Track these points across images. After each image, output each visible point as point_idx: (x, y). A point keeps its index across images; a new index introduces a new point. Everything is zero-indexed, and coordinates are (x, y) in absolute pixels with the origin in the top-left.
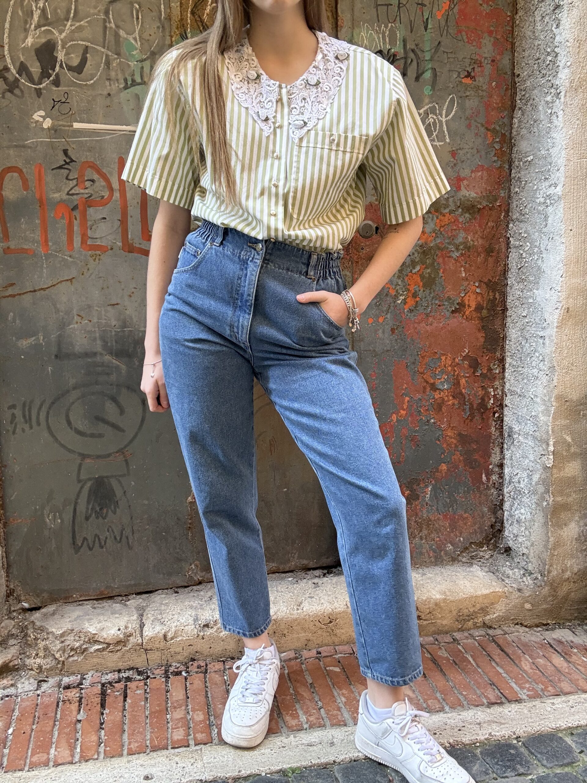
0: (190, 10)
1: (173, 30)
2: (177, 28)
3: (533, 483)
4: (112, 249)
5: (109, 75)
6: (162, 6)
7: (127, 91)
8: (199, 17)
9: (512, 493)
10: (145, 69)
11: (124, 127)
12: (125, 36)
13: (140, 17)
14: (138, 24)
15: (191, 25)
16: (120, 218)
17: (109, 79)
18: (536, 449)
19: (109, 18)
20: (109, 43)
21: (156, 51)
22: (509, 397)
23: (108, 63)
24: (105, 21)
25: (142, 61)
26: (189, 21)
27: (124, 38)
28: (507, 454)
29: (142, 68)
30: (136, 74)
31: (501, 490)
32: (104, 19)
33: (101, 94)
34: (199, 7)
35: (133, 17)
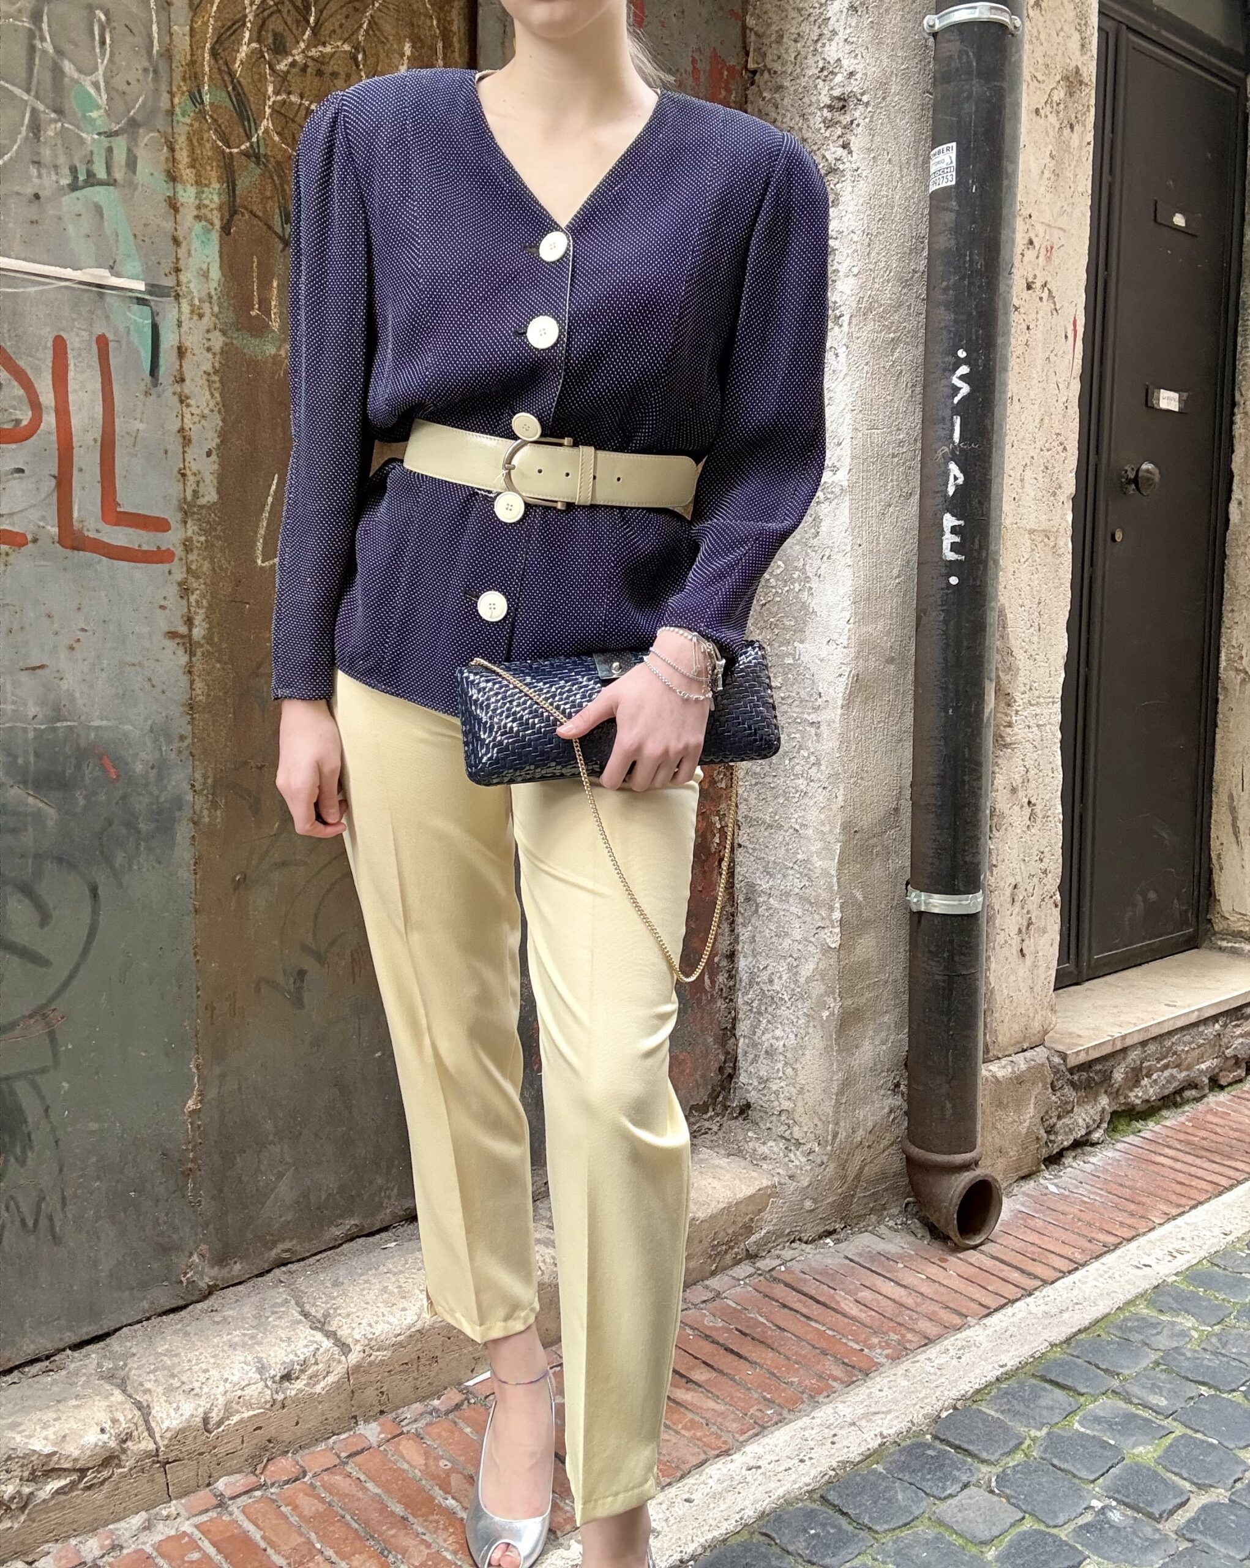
0: (208, 45)
1: (175, 83)
2: (184, 79)
3: (802, 980)
4: (35, 540)
5: (38, 153)
6: (155, 27)
7: (77, 194)
8: (227, 64)
9: (754, 1005)
10: (115, 152)
11: (68, 273)
12: (76, 75)
13: (108, 41)
14: (103, 54)
15: (211, 79)
16: (56, 473)
17: (37, 163)
18: (808, 919)
19: (41, 29)
20: (39, 82)
21: (139, 118)
22: (745, 830)
23: (36, 128)
24: (31, 35)
25: (110, 135)
26: (207, 69)
27: (72, 79)
28: (744, 933)
29: (110, 150)
30: (96, 158)
31: (731, 1000)
32: (30, 30)
33: (18, 193)
34: (227, 44)
35: (93, 39)
